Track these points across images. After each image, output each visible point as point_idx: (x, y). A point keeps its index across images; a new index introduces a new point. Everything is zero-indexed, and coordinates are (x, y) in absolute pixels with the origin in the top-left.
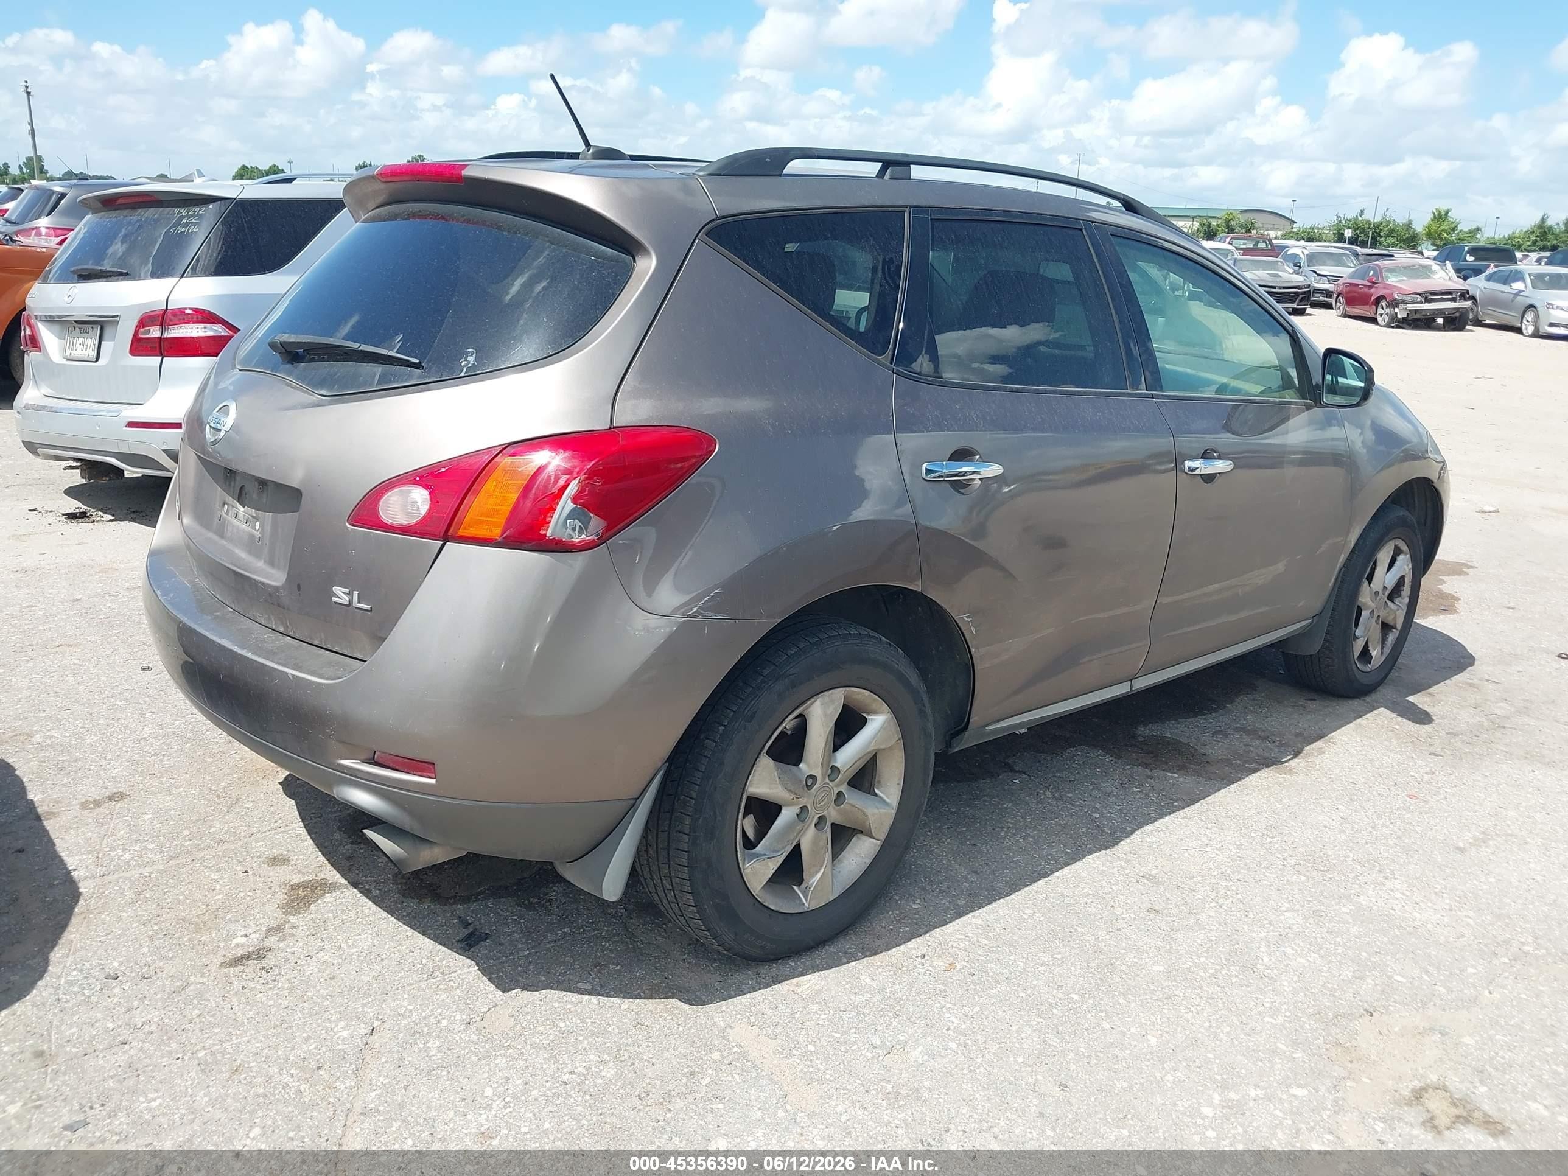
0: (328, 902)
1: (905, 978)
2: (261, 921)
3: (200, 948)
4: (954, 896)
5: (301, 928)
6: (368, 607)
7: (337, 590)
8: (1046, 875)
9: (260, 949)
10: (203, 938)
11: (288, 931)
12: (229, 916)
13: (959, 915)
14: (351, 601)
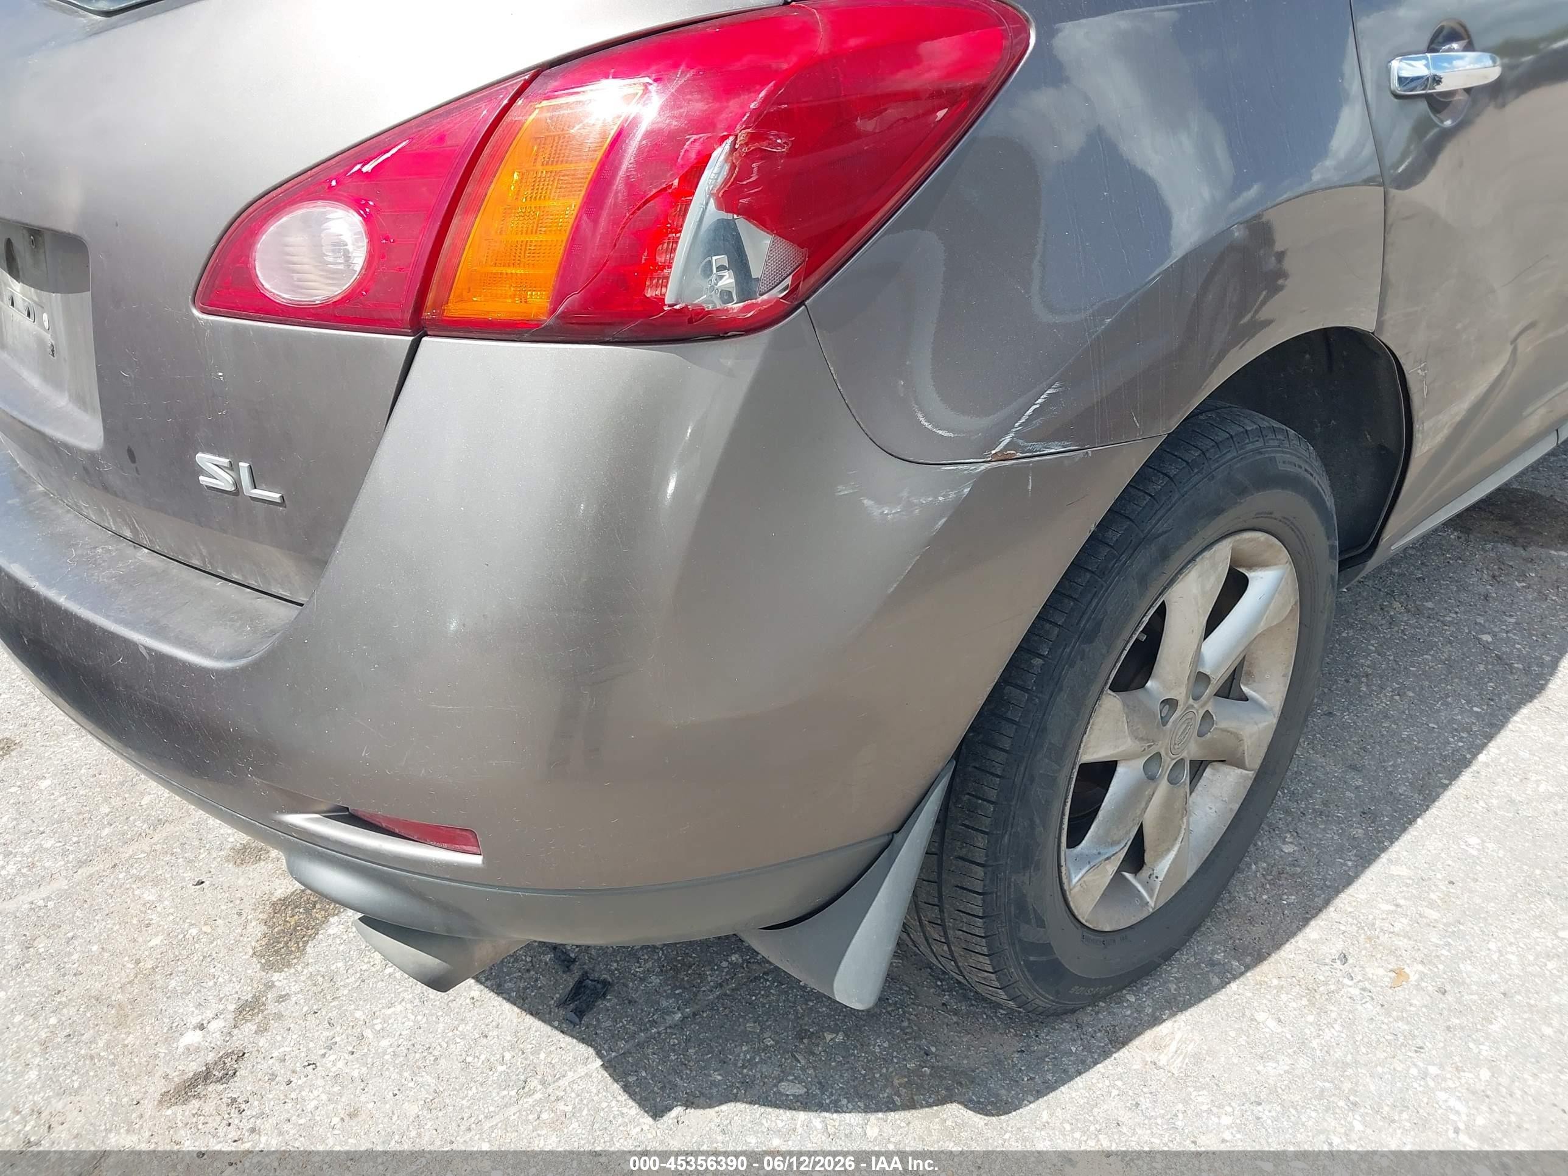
0: (335, 936)
1: (1334, 1011)
2: (226, 990)
3: (125, 1061)
4: (1340, 822)
5: (294, 999)
6: (275, 496)
7: (204, 459)
8: (1466, 763)
9: (227, 1055)
10: (131, 1038)
11: (272, 1008)
12: (173, 983)
13: (1366, 859)
14: (237, 483)
